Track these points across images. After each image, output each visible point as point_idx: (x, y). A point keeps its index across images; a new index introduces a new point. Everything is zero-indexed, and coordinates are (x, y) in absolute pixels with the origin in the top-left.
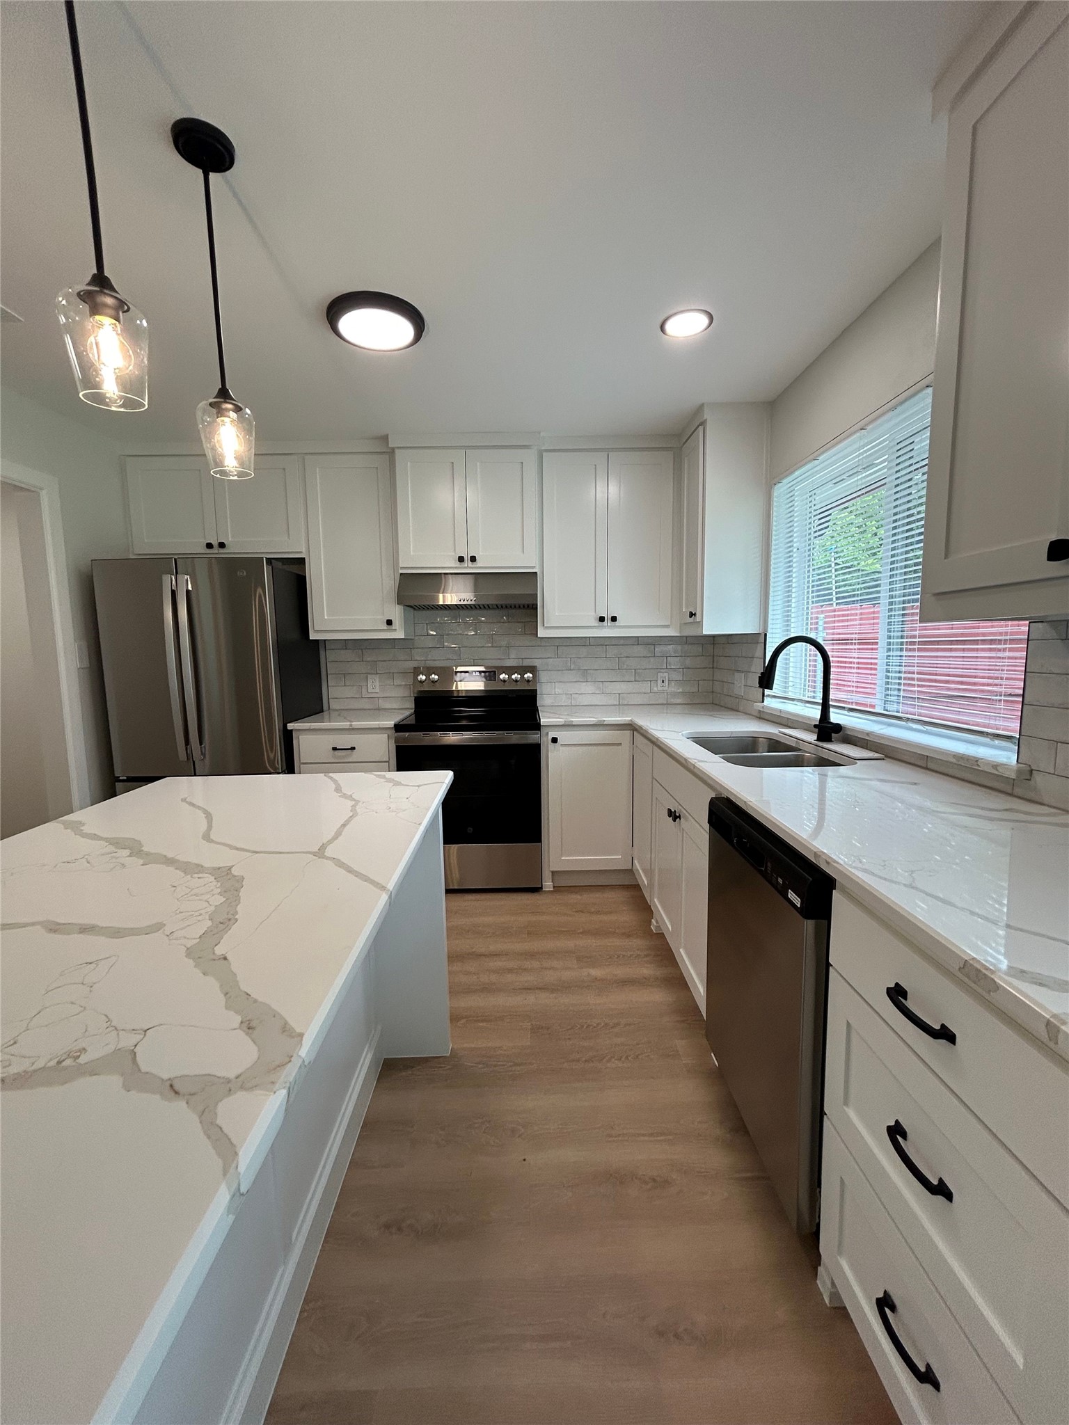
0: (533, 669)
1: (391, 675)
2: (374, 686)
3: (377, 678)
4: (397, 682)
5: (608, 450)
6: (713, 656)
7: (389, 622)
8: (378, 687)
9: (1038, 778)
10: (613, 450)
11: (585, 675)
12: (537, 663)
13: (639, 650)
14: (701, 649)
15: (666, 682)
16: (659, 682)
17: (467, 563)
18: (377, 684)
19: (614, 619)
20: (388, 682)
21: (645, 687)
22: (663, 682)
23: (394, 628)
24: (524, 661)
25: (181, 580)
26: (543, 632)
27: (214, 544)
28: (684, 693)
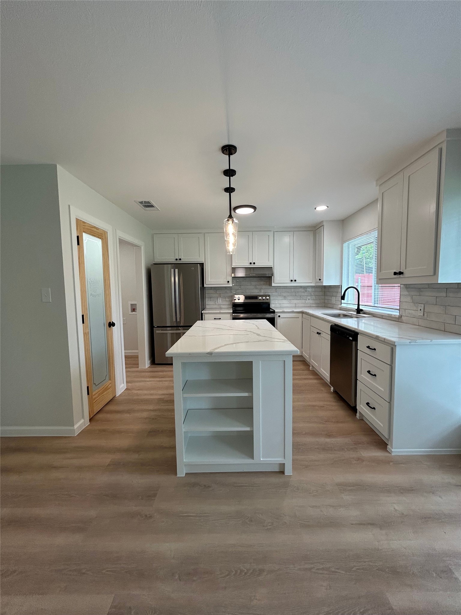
0: (269, 296)
1: (225, 297)
2: (220, 301)
3: (221, 298)
4: (227, 300)
5: (294, 231)
6: (325, 292)
7: (228, 282)
9: (403, 317)
11: (285, 298)
12: (269, 294)
13: (302, 290)
14: (321, 289)
15: (310, 300)
16: (308, 300)
18: (221, 300)
19: (295, 281)
20: (224, 300)
21: (303, 301)
23: (229, 283)
24: (267, 293)
25: (177, 270)
26: (273, 285)
27: (178, 259)
28: (315, 303)
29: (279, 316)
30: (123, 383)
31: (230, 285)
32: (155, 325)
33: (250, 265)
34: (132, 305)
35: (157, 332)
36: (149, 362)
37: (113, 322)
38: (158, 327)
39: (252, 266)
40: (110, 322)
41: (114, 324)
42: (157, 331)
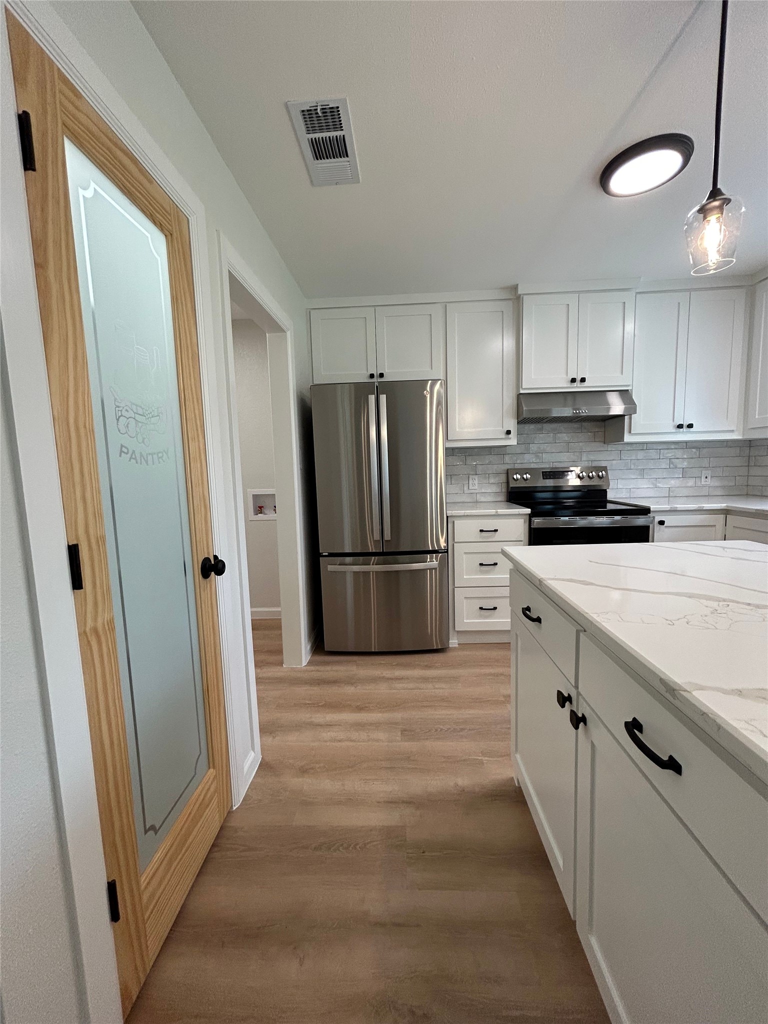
0: (605, 469)
1: (486, 475)
2: (475, 484)
3: (476, 477)
4: (492, 481)
5: (689, 290)
6: (749, 456)
7: (508, 432)
8: (477, 485)
10: (696, 290)
11: (642, 473)
12: (603, 464)
14: (738, 451)
15: (709, 478)
16: (703, 479)
17: (577, 384)
18: (476, 482)
19: (690, 426)
20: (485, 481)
21: (691, 483)
22: (706, 478)
23: (510, 436)
24: (596, 462)
25: (383, 398)
26: (627, 438)
27: (375, 375)
28: (723, 487)
29: (662, 523)
30: (253, 749)
31: (513, 441)
32: (324, 549)
33: (569, 385)
34: (255, 497)
35: (331, 568)
36: (309, 647)
37: (216, 557)
38: (331, 555)
39: (577, 387)
40: (206, 560)
41: (220, 565)
42: (329, 567)
